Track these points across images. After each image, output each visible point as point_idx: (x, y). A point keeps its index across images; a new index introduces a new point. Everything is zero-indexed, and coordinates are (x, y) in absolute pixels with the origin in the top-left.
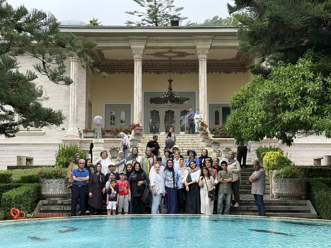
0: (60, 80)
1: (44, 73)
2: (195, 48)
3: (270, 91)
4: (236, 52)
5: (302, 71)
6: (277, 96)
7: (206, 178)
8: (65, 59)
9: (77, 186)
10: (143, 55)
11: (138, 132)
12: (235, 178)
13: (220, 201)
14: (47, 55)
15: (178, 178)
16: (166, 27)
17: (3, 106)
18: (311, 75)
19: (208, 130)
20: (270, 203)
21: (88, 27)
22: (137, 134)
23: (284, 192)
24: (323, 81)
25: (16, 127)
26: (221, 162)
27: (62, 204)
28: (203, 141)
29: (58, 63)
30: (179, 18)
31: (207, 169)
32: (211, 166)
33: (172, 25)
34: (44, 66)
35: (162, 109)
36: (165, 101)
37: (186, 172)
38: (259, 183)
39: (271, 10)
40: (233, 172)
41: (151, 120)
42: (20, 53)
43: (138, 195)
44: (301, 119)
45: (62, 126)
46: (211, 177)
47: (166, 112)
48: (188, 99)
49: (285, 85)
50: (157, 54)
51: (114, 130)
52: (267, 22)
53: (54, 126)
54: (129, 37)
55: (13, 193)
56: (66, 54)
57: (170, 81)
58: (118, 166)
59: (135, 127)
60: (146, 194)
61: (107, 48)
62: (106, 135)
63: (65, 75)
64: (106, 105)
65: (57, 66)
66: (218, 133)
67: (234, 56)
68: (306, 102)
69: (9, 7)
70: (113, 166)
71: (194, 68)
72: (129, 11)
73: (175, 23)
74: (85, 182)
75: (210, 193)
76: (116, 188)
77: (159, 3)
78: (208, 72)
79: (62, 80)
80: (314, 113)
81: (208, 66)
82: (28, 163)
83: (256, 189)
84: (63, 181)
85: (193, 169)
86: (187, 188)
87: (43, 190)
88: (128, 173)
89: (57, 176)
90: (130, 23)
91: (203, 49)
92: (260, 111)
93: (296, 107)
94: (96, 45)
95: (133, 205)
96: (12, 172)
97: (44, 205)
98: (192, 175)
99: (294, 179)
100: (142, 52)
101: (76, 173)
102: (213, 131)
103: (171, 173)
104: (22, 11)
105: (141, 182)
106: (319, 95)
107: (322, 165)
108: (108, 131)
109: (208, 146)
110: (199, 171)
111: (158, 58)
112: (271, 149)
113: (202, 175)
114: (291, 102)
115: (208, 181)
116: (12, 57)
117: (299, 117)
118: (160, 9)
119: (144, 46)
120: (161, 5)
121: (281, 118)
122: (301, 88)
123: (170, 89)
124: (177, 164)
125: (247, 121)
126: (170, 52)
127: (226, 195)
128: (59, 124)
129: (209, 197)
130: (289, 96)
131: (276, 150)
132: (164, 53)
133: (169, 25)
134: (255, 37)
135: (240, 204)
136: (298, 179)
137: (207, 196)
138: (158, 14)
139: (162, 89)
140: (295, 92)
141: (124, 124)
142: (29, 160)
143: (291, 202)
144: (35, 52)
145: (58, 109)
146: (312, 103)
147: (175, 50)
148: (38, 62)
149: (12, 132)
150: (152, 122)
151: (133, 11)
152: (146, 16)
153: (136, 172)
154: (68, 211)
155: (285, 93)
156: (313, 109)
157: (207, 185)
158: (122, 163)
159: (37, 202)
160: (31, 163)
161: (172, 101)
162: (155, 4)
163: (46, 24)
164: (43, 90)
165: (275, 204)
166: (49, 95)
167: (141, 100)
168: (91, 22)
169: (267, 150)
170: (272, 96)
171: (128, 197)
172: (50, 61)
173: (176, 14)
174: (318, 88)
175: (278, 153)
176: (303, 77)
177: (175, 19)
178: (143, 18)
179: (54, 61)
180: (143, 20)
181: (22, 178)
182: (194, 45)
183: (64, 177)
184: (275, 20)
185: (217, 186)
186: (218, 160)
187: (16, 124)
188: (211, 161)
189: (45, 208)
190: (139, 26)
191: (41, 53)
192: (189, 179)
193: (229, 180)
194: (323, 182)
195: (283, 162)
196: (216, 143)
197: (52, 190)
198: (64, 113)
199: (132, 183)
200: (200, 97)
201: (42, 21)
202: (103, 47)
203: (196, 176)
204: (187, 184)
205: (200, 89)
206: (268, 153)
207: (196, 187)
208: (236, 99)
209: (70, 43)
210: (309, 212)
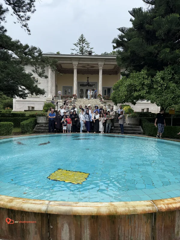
0: (43, 76)
1: (36, 73)
2: (98, 64)
3: (129, 83)
4: (114, 66)
5: (143, 75)
6: (132, 85)
7: (102, 118)
8: (45, 67)
9: (51, 120)
10: (77, 67)
11: (75, 97)
12: (113, 117)
13: (107, 126)
14: (37, 66)
15: (90, 118)
16: (87, 55)
17: (21, 86)
18: (147, 77)
19: (102, 97)
20: (126, 127)
21: (55, 55)
22: (75, 99)
23: (131, 123)
24: (151, 79)
25: (26, 95)
26: (107, 111)
27: (45, 126)
28: (100, 102)
29: (42, 69)
30: (92, 52)
31: (102, 114)
32: (104, 113)
33: (89, 55)
34: (36, 70)
35: (84, 89)
36: (86, 85)
37: (94, 115)
38: (122, 119)
39: (131, 48)
40: (112, 115)
41: (80, 93)
42: (26, 64)
43: (75, 124)
44: (141, 95)
45: (45, 95)
46: (104, 117)
47: (86, 90)
48: (95, 85)
49: (136, 80)
50: (83, 67)
51: (66, 96)
52: (129, 53)
53: (42, 95)
54: (72, 59)
55: (24, 122)
56: (46, 65)
57: (88, 78)
58: (67, 112)
59: (74, 95)
60: (78, 123)
61: (63, 63)
62: (63, 98)
63: (45, 74)
64: (63, 86)
65: (41, 70)
66: (106, 98)
67: (113, 68)
68: (144, 88)
69: (21, 44)
70: (65, 112)
71: (97, 72)
72: (72, 49)
73: (90, 53)
74: (54, 118)
75: (103, 123)
76: (66, 121)
77: (84, 46)
78: (102, 74)
79: (44, 76)
80: (147, 93)
81: (102, 72)
82: (33, 109)
83: (120, 122)
84: (45, 117)
85: (97, 114)
86: (94, 121)
87: (38, 121)
88: (71, 115)
89: (43, 115)
90: (72, 53)
91: (101, 65)
92: (125, 91)
93: (140, 90)
94: (58, 62)
95: (73, 127)
96: (26, 113)
97: (38, 127)
98: (96, 116)
99: (135, 118)
100: (77, 65)
101: (51, 115)
102: (104, 98)
103: (88, 115)
104: (27, 46)
105: (76, 119)
106: (149, 85)
107: (144, 111)
108: (64, 97)
109: (102, 104)
110: (99, 115)
111: (83, 68)
112: (126, 105)
113: (100, 116)
114: (138, 88)
115: (102, 119)
116: (22, 66)
117: (141, 94)
118: (84, 48)
119: (78, 63)
120: (84, 47)
121: (133, 95)
122: (142, 82)
123: (88, 81)
124: (90, 112)
125: (119, 95)
126: (88, 66)
127: (109, 124)
128: (44, 94)
129: (103, 125)
130: (137, 85)
131: (128, 106)
132: (86, 66)
133: (88, 55)
134: (124, 60)
135: (114, 127)
136: (137, 118)
137: (102, 124)
138: (83, 50)
139: (85, 81)
140: (140, 84)
141: (70, 94)
142: (33, 108)
143: (133, 127)
144: (32, 64)
145: (43, 88)
146: (146, 88)
147: (90, 65)
148: (34, 68)
149: (25, 97)
150: (81, 94)
151: (73, 49)
152: (79, 51)
153: (74, 115)
154: (47, 129)
155: (135, 84)
156: (146, 91)
157: (102, 120)
158: (68, 111)
159: (35, 125)
160: (34, 109)
161: (88, 86)
162: (82, 46)
163: (37, 52)
164: (38, 80)
165: (128, 127)
166: (41, 82)
167: (76, 85)
168: (57, 53)
169: (124, 106)
170: (130, 85)
171: (71, 125)
172: (38, 68)
173: (91, 50)
174: (149, 82)
175: (129, 107)
176: (143, 77)
177: (90, 52)
178: (77, 51)
179: (40, 68)
180: (77, 52)
181: (30, 115)
182: (97, 63)
183: (46, 116)
184: (133, 52)
185: (106, 121)
186: (106, 111)
187: (26, 94)
188: (104, 111)
189: (39, 128)
190: (76, 55)
191: (35, 65)
192: (95, 118)
193: (111, 118)
194: (146, 119)
195: (131, 111)
196: (105, 103)
197: (41, 121)
198: (46, 90)
199: (72, 119)
200: (99, 84)
201: (35, 51)
202: (61, 63)
203: (98, 117)
204: (94, 120)
205: (99, 81)
206: (125, 107)
207: (98, 121)
208: (115, 86)
209: (47, 60)
210: (140, 130)
